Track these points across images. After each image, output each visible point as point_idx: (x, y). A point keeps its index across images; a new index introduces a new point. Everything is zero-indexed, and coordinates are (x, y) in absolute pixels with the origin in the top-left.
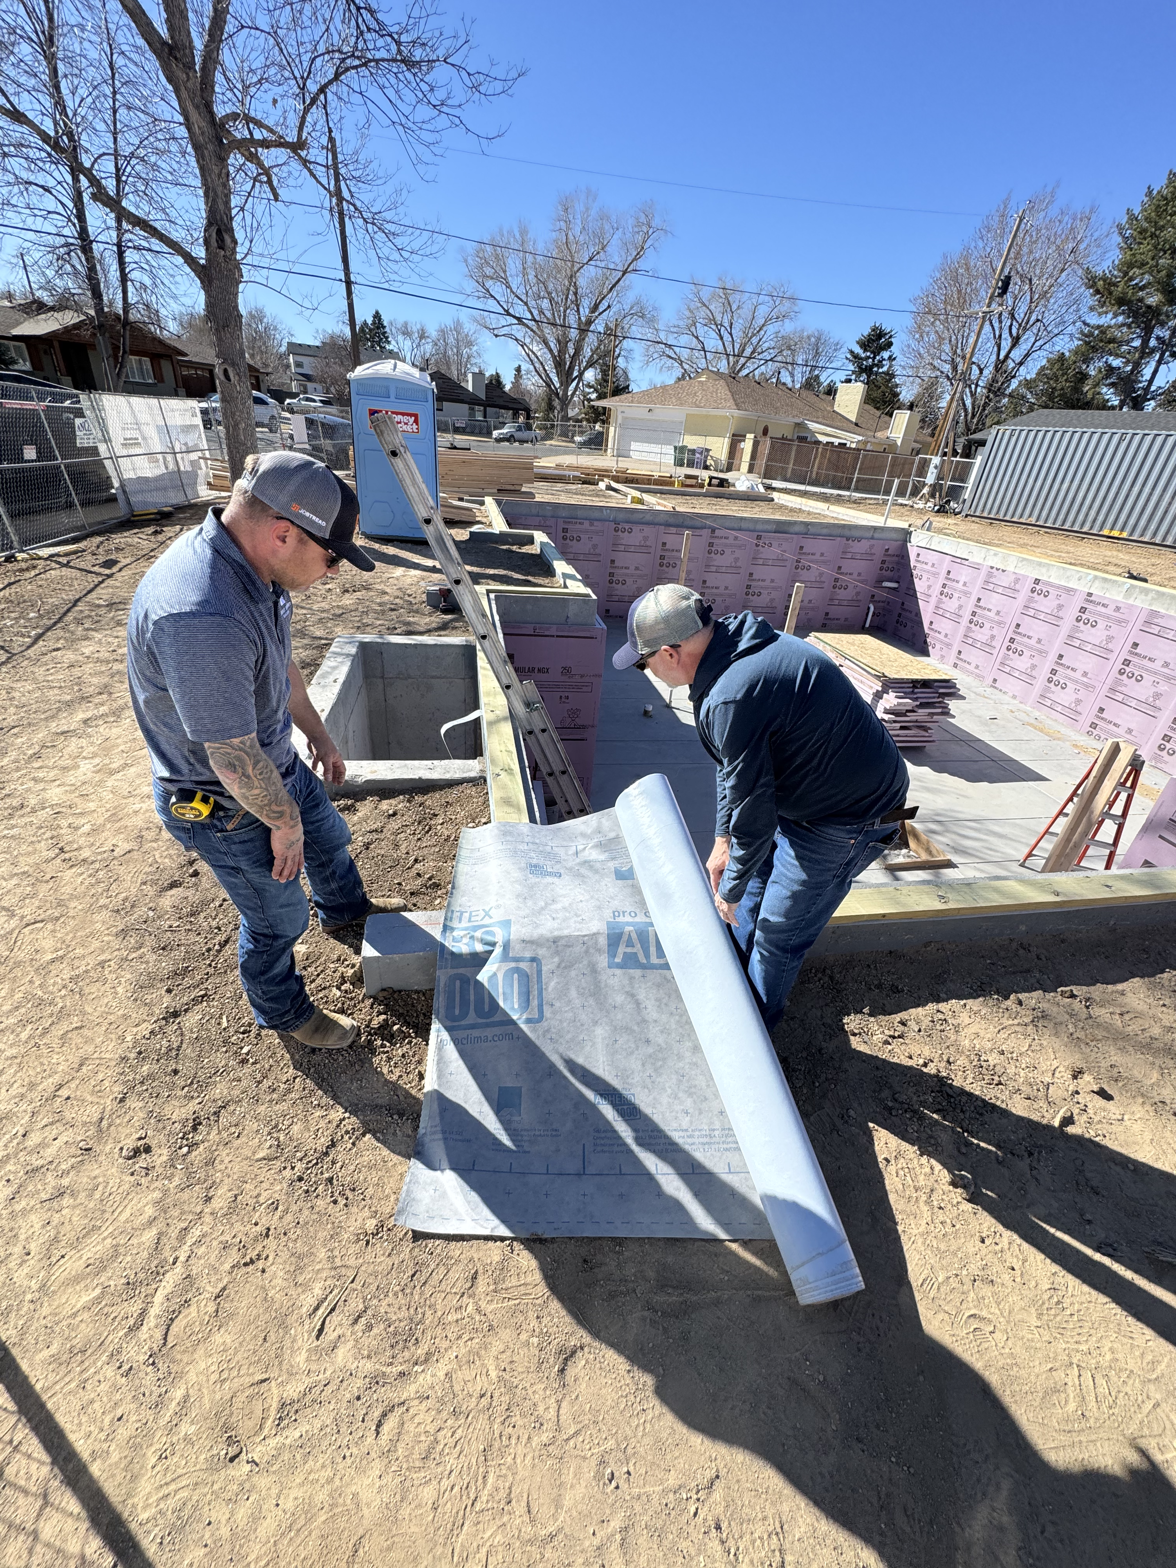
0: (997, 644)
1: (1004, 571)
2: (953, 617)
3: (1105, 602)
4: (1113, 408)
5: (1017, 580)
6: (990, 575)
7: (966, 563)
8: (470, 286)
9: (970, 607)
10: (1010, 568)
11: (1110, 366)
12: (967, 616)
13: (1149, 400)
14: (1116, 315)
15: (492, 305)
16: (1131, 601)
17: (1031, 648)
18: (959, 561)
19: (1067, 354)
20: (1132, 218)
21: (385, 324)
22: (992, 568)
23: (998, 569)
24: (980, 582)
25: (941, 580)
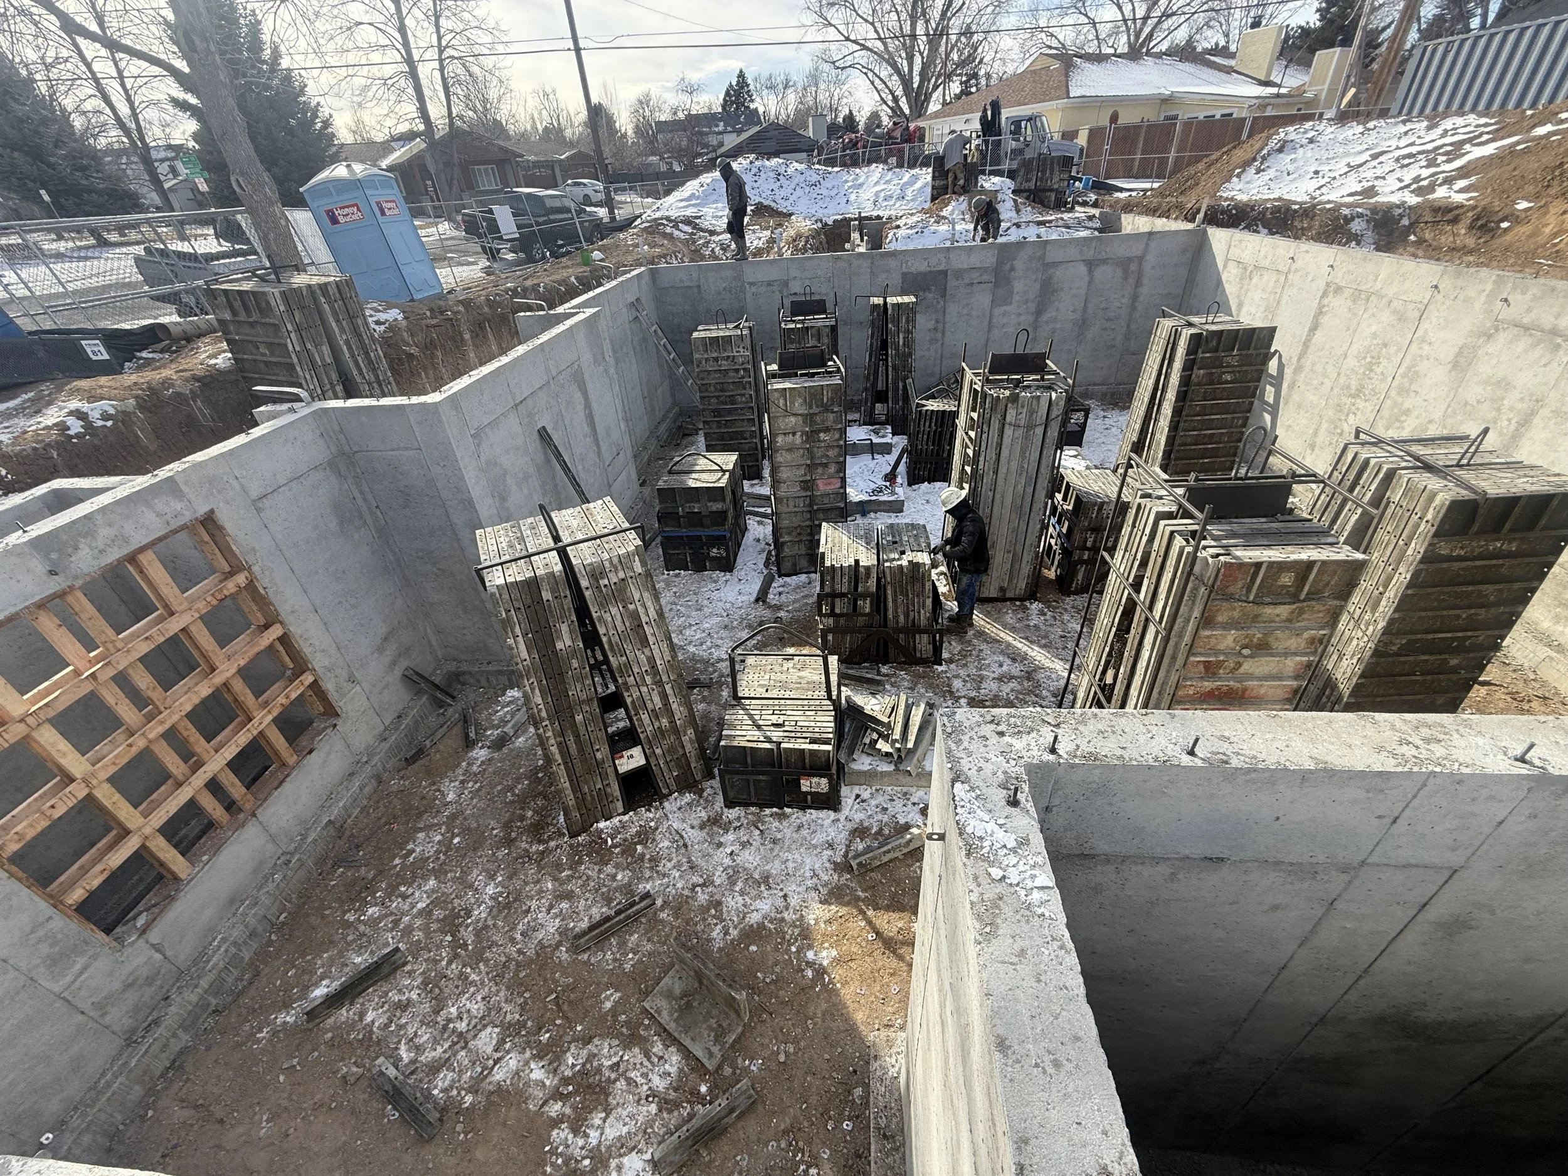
8: (810, 18)
15: (832, 34)
21: (749, 81)
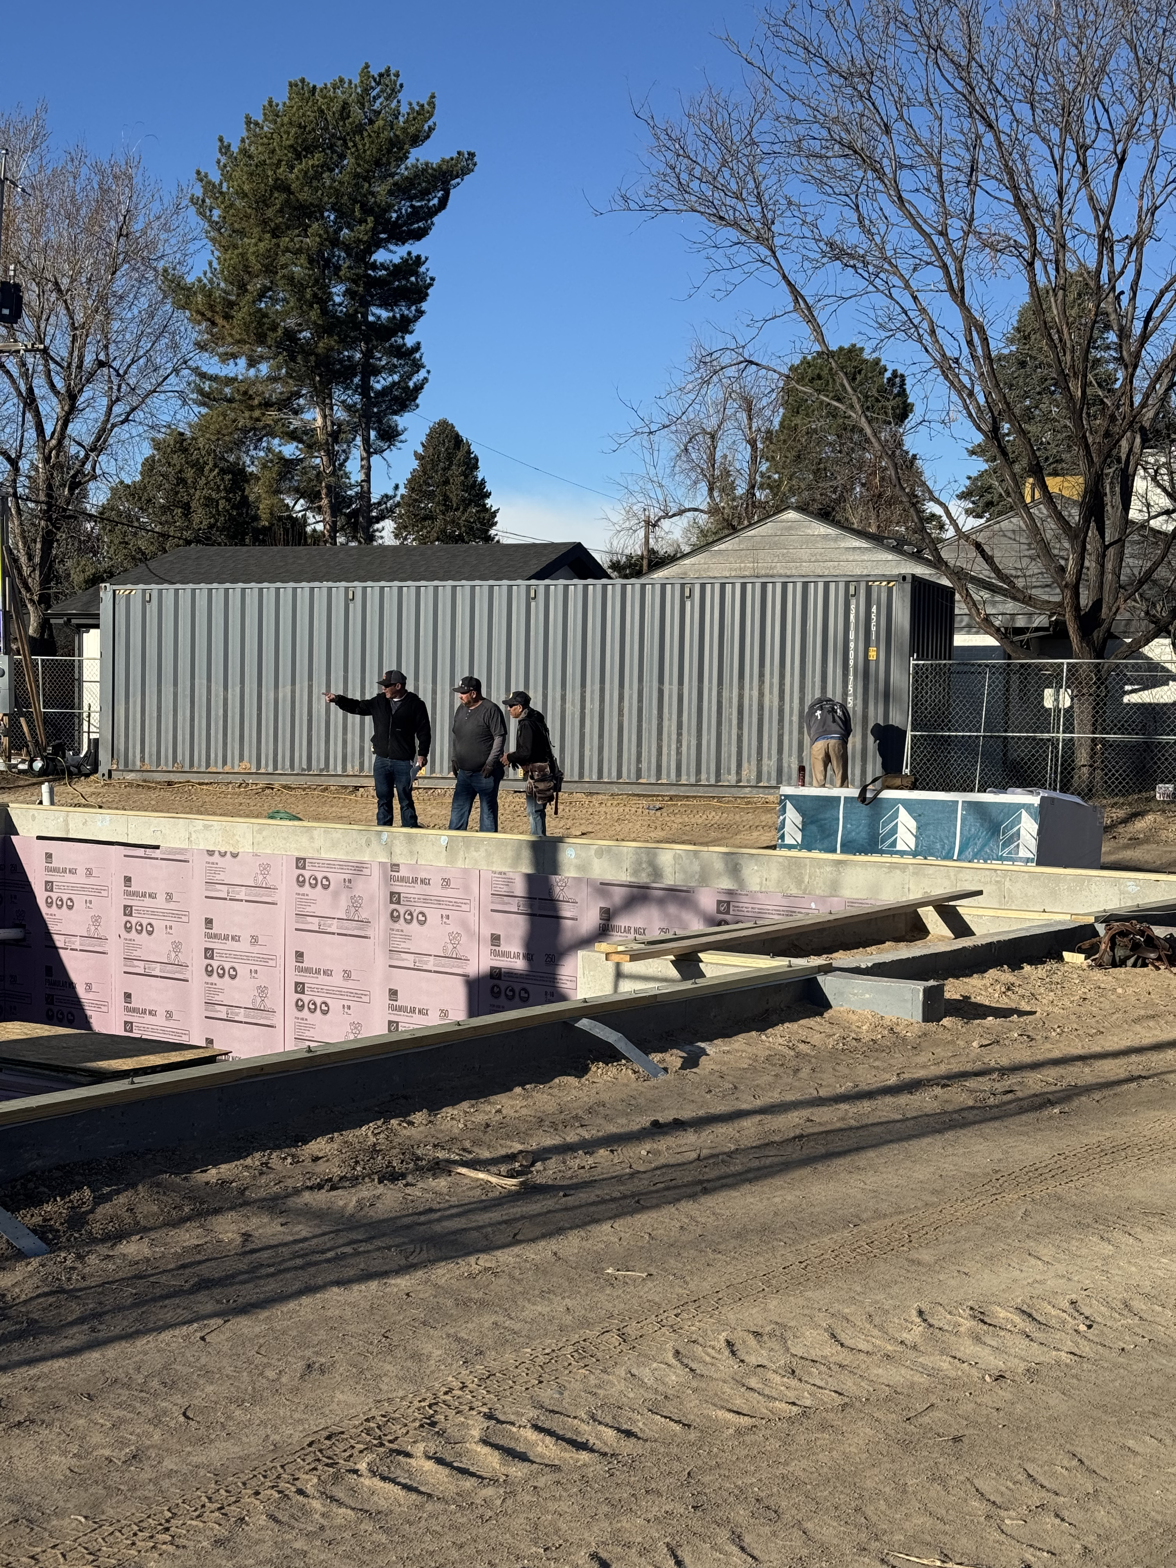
0: (274, 1001)
1: (235, 856)
2: (169, 971)
3: (423, 875)
4: (317, 538)
5: (265, 869)
6: (213, 868)
7: (156, 853)
9: (197, 942)
10: (245, 847)
11: (281, 458)
12: (198, 963)
13: (379, 519)
14: (252, 363)
16: (460, 864)
17: (340, 993)
18: (141, 852)
19: (188, 434)
20: (210, 188)
22: (211, 853)
23: (223, 855)
24: (198, 889)
25: (117, 898)
